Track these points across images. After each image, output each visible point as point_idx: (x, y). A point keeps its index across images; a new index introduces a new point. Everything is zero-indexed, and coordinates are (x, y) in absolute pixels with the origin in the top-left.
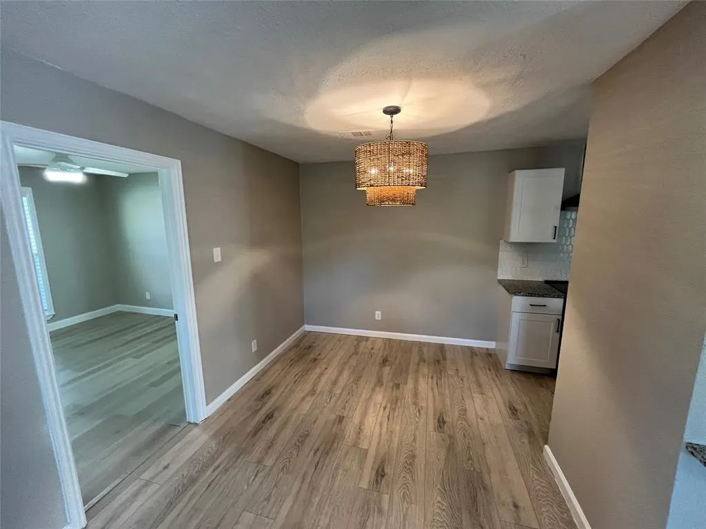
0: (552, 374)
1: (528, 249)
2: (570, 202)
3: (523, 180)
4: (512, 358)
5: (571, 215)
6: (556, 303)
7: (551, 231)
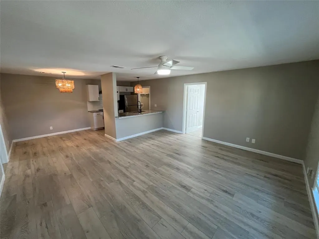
0: (104, 128)
1: (94, 103)
2: (100, 92)
3: (90, 87)
4: (96, 127)
5: (101, 95)
6: (101, 113)
7: (98, 98)
